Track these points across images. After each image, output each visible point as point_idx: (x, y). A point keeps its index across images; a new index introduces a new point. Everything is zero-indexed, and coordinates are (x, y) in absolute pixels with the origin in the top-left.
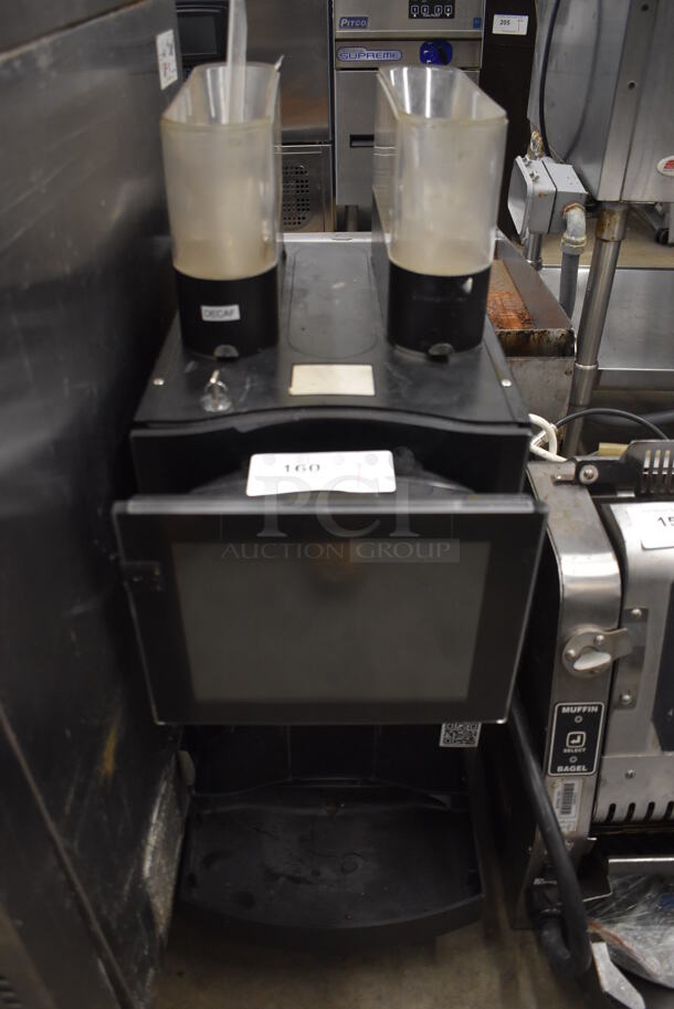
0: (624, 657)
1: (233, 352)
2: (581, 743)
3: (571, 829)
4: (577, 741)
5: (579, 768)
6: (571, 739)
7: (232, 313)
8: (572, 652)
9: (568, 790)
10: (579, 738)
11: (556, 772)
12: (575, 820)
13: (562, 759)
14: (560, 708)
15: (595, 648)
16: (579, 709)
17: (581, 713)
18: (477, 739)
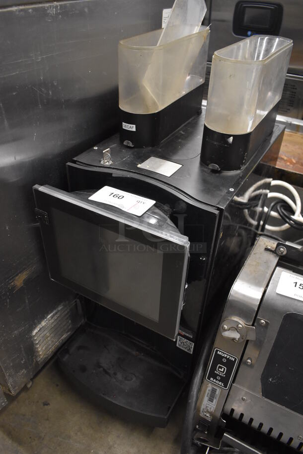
0: (252, 341)
1: (131, 145)
2: (223, 372)
3: (212, 410)
4: (222, 370)
5: (220, 383)
6: (219, 368)
7: (132, 128)
8: (226, 327)
9: (214, 391)
10: (223, 369)
11: (210, 380)
12: (215, 407)
13: (213, 375)
14: (217, 351)
15: (236, 329)
16: (226, 356)
17: (226, 358)
18: (192, 350)
